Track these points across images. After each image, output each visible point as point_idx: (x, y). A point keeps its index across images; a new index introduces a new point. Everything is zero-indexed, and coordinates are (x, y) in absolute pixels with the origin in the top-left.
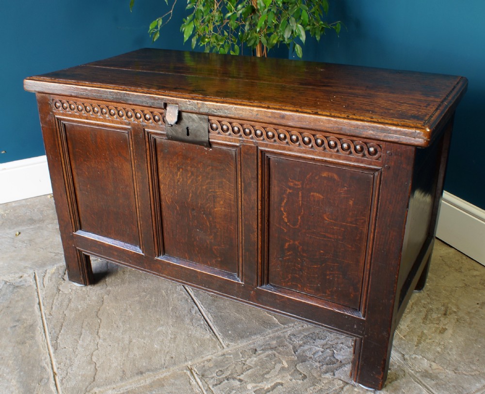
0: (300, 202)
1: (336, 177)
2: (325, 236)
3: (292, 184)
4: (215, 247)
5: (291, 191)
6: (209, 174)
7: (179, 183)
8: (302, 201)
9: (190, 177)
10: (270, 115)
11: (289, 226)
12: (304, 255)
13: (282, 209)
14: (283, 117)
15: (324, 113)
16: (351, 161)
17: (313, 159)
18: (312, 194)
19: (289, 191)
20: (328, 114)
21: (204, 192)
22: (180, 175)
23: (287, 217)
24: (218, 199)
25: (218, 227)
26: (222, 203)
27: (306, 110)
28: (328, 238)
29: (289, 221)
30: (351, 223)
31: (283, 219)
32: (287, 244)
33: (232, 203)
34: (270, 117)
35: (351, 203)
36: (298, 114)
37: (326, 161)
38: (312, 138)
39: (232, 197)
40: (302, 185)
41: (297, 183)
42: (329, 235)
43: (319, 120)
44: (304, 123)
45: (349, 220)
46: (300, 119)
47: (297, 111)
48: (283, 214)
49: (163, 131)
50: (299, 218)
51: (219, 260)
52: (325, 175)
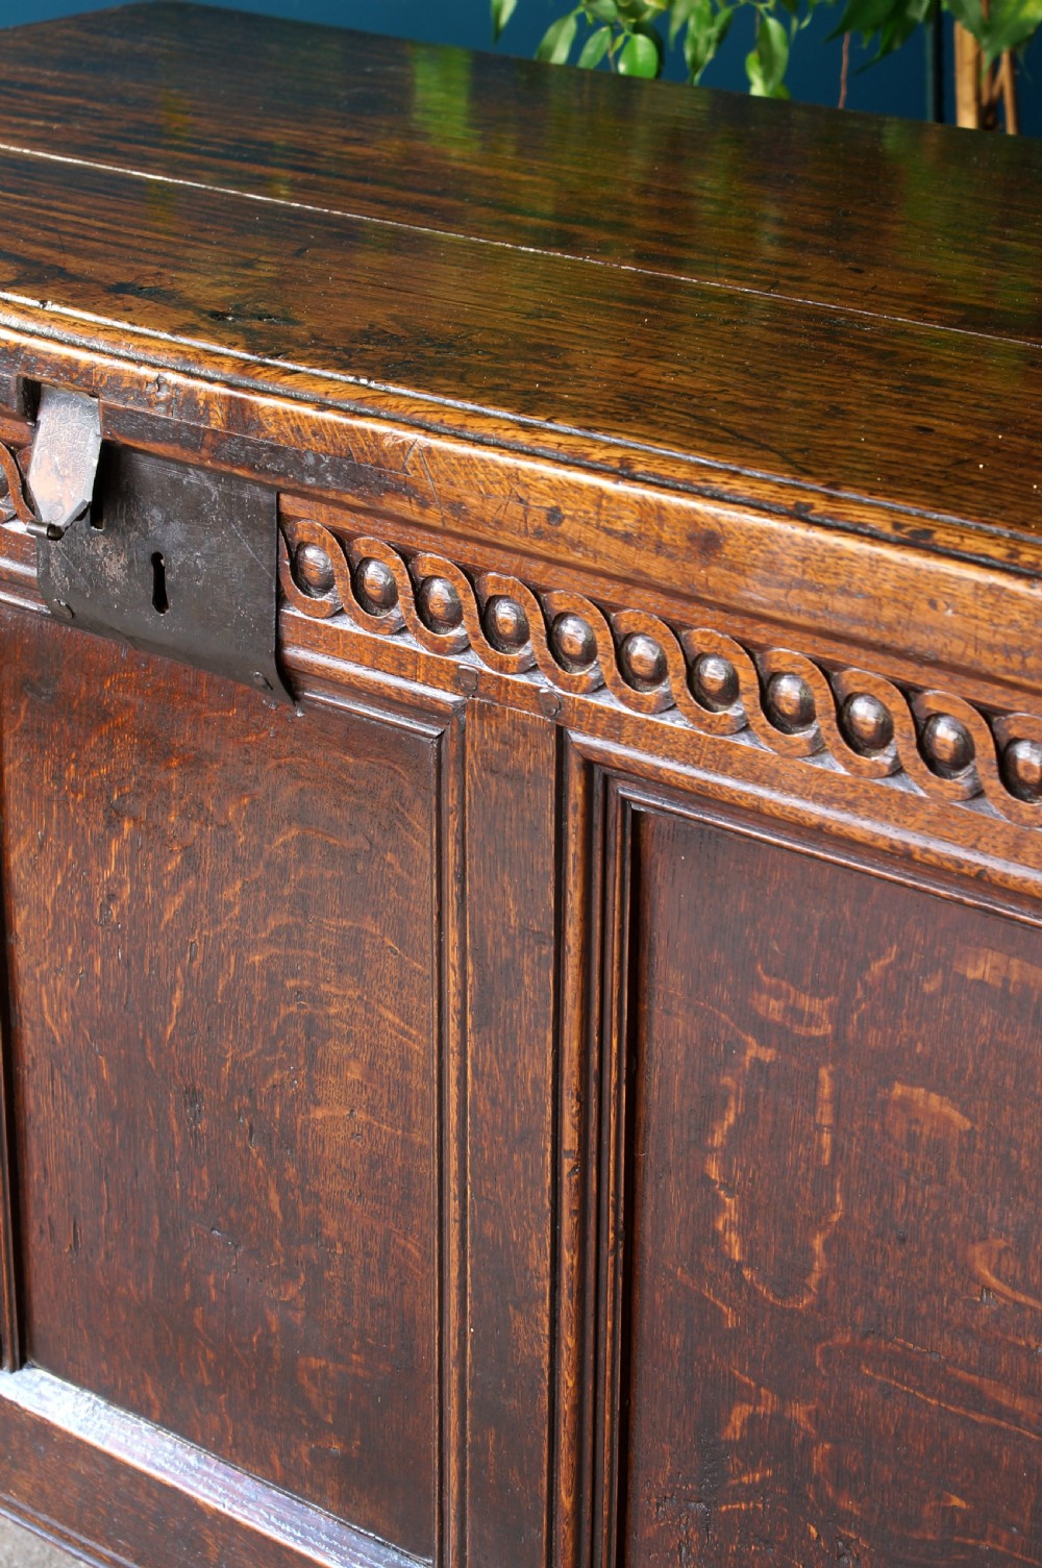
0: (826, 1139)
2: (976, 1399)
3: (773, 1008)
4: (315, 1363)
5: (768, 1055)
6: (284, 872)
7: (114, 911)
8: (834, 1129)
9: (178, 878)
10: (628, 522)
11: (752, 1291)
12: (848, 1504)
13: (714, 1170)
14: (708, 542)
15: (973, 544)
17: (901, 856)
18: (898, 1090)
19: (754, 1050)
20: (997, 552)
21: (257, 987)
22: (119, 860)
23: (743, 1230)
24: (334, 1046)
25: (331, 1228)
26: (354, 1073)
27: (856, 514)
28: (999, 1411)
29: (752, 1258)
31: (717, 1239)
32: (739, 1414)
33: (415, 1080)
34: (627, 538)
36: (800, 531)
37: (981, 880)
38: (898, 705)
39: (421, 1044)
40: (839, 1017)
41: (806, 1003)
42: (1001, 1395)
43: (936, 594)
44: (840, 604)
46: (818, 572)
47: (799, 514)
48: (719, 1206)
49: (24, 560)
50: (818, 1243)
51: (336, 1448)
52: (980, 968)
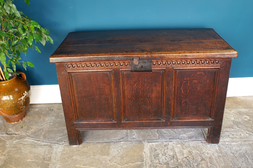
0: (189, 85)
1: (202, 73)
2: (198, 95)
3: (185, 79)
4: (151, 110)
5: (185, 82)
6: (150, 82)
7: (135, 89)
8: (189, 84)
9: (141, 85)
10: (181, 56)
11: (184, 94)
12: (190, 103)
13: (181, 89)
14: (186, 56)
15: (201, 52)
16: (209, 67)
17: (195, 69)
18: (193, 81)
19: (184, 82)
20: (203, 52)
21: (147, 90)
22: (136, 85)
24: (154, 91)
25: (153, 102)
26: (155, 92)
27: (194, 52)
28: (199, 95)
29: (184, 93)
30: (208, 88)
32: (183, 101)
33: (160, 91)
34: (181, 57)
35: (208, 81)
36: (192, 54)
37: (200, 69)
38: (195, 61)
39: (160, 89)
40: (190, 78)
41: (188, 78)
42: (200, 94)
43: (200, 55)
44: (194, 57)
45: (207, 87)
46: (193, 56)
47: (191, 53)
48: (182, 91)
49: (130, 69)
50: (188, 91)
51: (153, 115)
52: (198, 73)
